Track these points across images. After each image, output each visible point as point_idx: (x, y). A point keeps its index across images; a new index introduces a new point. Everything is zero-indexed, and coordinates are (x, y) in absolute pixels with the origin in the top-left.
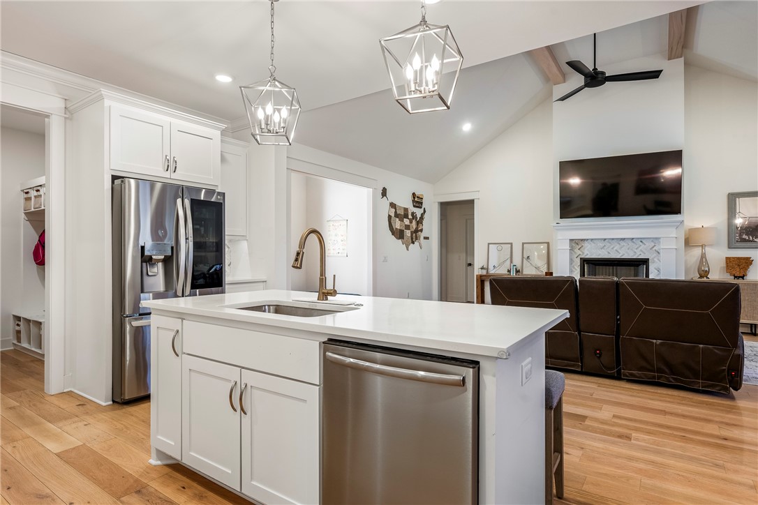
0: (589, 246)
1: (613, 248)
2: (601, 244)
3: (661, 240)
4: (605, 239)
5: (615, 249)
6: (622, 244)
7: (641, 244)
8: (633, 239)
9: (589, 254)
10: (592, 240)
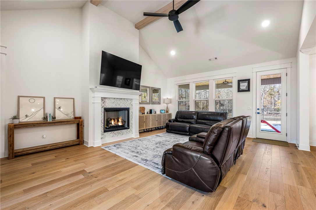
0: (108, 102)
1: (117, 103)
2: (113, 101)
3: (133, 100)
4: (115, 98)
5: (118, 103)
6: (121, 101)
7: (127, 101)
8: (124, 99)
9: (108, 106)
10: (109, 98)
